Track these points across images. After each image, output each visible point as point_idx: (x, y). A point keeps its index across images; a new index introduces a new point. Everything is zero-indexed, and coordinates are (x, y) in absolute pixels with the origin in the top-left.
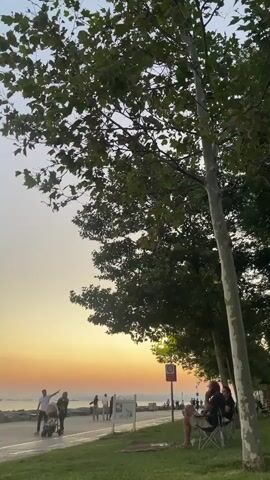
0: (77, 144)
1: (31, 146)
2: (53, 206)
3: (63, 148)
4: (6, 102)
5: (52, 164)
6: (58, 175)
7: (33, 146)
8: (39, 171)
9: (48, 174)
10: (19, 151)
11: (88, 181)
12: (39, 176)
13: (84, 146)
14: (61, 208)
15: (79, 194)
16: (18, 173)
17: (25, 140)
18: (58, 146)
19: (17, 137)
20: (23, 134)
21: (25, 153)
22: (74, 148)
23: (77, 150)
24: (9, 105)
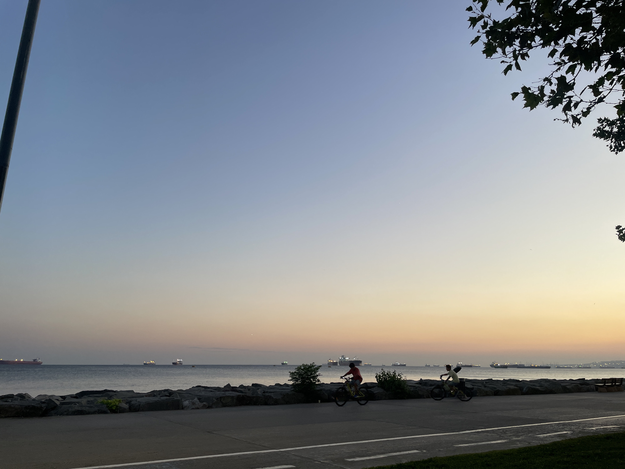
0: (587, 27)
1: (524, 56)
2: (571, 121)
3: (568, 41)
4: (482, 17)
5: (557, 67)
6: (569, 78)
7: (527, 55)
8: (542, 83)
9: (555, 81)
10: (509, 68)
11: (614, 70)
12: (542, 89)
13: (597, 26)
14: (583, 120)
15: (605, 93)
16: (515, 95)
17: (514, 51)
18: (561, 42)
19: (504, 52)
20: (511, 45)
21: (518, 67)
22: (584, 34)
23: (589, 35)
24: (486, 19)
